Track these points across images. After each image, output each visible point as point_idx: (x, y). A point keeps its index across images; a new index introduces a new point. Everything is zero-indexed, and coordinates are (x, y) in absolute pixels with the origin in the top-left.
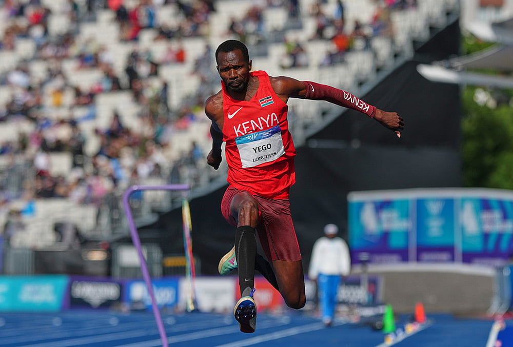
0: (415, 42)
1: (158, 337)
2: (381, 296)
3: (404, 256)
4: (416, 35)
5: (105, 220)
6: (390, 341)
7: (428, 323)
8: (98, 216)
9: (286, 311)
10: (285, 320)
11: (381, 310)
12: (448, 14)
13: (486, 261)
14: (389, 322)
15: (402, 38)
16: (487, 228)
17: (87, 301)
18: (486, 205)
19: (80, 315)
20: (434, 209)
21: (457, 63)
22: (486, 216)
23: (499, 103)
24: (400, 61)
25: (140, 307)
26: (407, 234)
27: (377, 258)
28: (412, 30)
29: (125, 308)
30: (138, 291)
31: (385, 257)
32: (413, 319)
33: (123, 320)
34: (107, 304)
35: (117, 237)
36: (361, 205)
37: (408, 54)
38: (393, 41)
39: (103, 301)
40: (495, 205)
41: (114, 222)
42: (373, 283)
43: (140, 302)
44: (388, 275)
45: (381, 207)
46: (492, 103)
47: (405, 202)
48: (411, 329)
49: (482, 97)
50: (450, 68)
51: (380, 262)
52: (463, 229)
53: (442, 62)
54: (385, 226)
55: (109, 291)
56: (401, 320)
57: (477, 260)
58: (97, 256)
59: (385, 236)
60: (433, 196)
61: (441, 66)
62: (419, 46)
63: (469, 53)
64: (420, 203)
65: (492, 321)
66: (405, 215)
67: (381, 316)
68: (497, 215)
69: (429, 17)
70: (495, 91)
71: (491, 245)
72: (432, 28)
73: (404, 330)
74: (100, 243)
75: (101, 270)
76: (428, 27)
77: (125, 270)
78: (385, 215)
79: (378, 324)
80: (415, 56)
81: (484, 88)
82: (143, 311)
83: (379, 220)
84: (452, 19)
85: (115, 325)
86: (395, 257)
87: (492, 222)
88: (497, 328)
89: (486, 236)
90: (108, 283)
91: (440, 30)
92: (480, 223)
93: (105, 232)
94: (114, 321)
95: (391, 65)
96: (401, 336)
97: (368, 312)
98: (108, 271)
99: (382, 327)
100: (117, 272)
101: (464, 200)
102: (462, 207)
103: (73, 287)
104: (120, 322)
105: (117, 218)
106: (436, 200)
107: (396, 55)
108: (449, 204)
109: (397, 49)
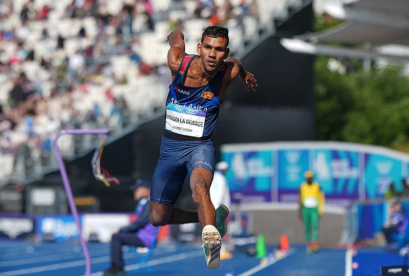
0: (276, 21)
2: (250, 229)
3: (267, 196)
4: (277, 15)
5: (20, 167)
6: (264, 264)
7: (292, 251)
8: (15, 163)
9: (171, 242)
10: (172, 247)
11: (251, 240)
13: (335, 201)
14: (261, 249)
15: (266, 18)
16: (337, 174)
17: (6, 233)
18: (335, 155)
20: (293, 158)
21: (314, 38)
22: (335, 164)
23: (348, 70)
24: (264, 37)
25: (51, 239)
26: (270, 179)
27: (246, 198)
28: (274, 12)
29: (38, 239)
30: (49, 225)
31: (252, 198)
32: (279, 248)
33: (37, 249)
34: (23, 236)
35: (31, 180)
36: (232, 155)
37: (271, 30)
38: (258, 19)
39: (20, 234)
40: (343, 155)
41: (28, 168)
42: (244, 218)
43: (50, 234)
44: (258, 213)
45: (249, 156)
46: (342, 70)
47: (269, 153)
48: (280, 255)
49: (334, 65)
50: (308, 41)
51: (248, 202)
53: (301, 36)
54: (252, 172)
55: (24, 225)
56: (270, 249)
58: (14, 196)
59: (252, 181)
60: (291, 148)
61: (301, 39)
62: (280, 24)
63: (320, 30)
64: (281, 154)
65: (344, 251)
66: (268, 163)
67: (254, 245)
68: (344, 163)
69: (288, 1)
70: (345, 60)
71: (340, 188)
72: (290, 9)
73: (274, 256)
74: (16, 186)
75: (17, 208)
76: (286, 8)
77: (37, 208)
78: (252, 163)
79: (251, 250)
80: (277, 32)
81: (336, 58)
82: (51, 241)
83: (247, 167)
84: (307, 2)
85: (31, 252)
86: (260, 199)
87: (340, 169)
88: (350, 255)
89: (336, 181)
90: (23, 219)
91: (298, 11)
92: (331, 170)
93: (20, 177)
94: (30, 249)
95: (256, 40)
96: (273, 261)
97: (241, 242)
98: (24, 209)
99: (254, 254)
100: (30, 210)
101: (317, 151)
102: (316, 157)
104: (35, 250)
105: (30, 165)
106: (294, 151)
107: (261, 32)
108: (305, 154)
109: (262, 27)
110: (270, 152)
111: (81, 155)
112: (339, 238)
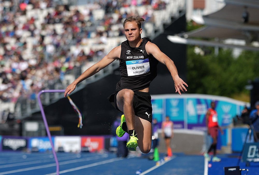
0: (164, 25)
4: (165, 22)
5: (19, 109)
6: (158, 165)
7: (174, 157)
8: (15, 107)
9: (105, 152)
10: (106, 155)
12: (180, 12)
13: (199, 128)
15: (159, 23)
16: (199, 112)
17: (10, 147)
18: (199, 102)
19: (8, 154)
20: (174, 103)
21: (186, 35)
22: (199, 107)
23: (206, 53)
24: (158, 34)
26: (162, 115)
28: (163, 20)
29: (29, 151)
30: (35, 143)
33: (28, 156)
34: (20, 149)
35: (24, 117)
37: (161, 30)
38: (154, 25)
39: (18, 148)
40: (203, 102)
41: (23, 110)
43: (36, 148)
46: (202, 53)
48: (167, 159)
49: (197, 50)
50: (183, 37)
52: (188, 113)
53: (179, 34)
55: (21, 143)
56: (162, 156)
57: (194, 128)
60: (174, 98)
61: (178, 36)
62: (167, 27)
63: (190, 30)
64: (167, 101)
66: (161, 107)
68: (204, 106)
69: (171, 13)
70: (203, 48)
71: (201, 120)
72: (172, 18)
73: (164, 160)
76: (170, 18)
77: (28, 132)
80: (165, 32)
81: (199, 47)
82: (36, 151)
84: (182, 14)
85: (25, 158)
87: (202, 110)
89: (199, 116)
90: (20, 139)
91: (177, 20)
92: (196, 110)
93: (19, 115)
94: (24, 157)
95: (153, 36)
96: (163, 163)
98: (21, 133)
99: (153, 158)
100: (24, 134)
101: (188, 99)
102: (187, 103)
103: (4, 141)
105: (24, 108)
106: (176, 99)
107: (156, 31)
108: (181, 101)
109: (156, 28)
110: (161, 100)
111: (53, 102)
112: (201, 149)
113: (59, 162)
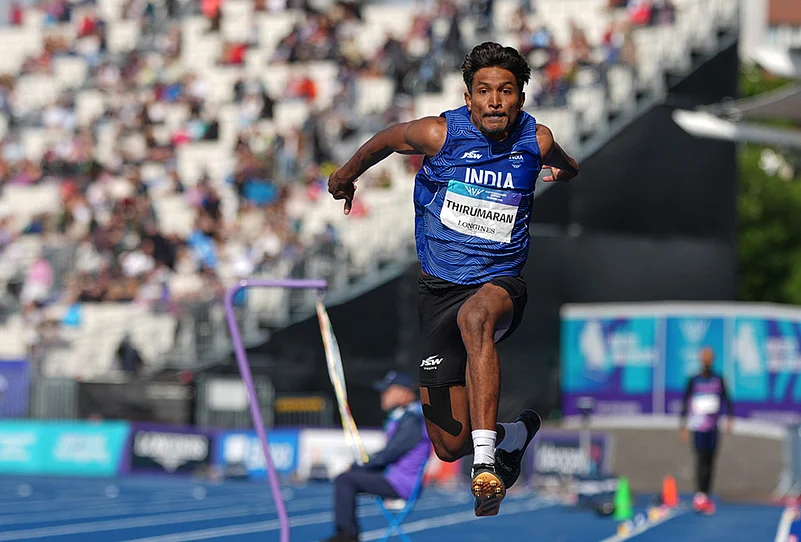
0: (668, 76)
1: (275, 516)
2: (609, 466)
3: (645, 403)
4: (670, 65)
5: (187, 338)
6: (626, 532)
7: (683, 508)
8: (178, 331)
9: (462, 484)
10: (462, 496)
11: (609, 486)
12: (721, 33)
13: (772, 415)
14: (623, 504)
15: (649, 70)
16: (775, 364)
17: (159, 461)
18: (773, 330)
19: (146, 482)
20: (693, 333)
21: (735, 109)
22: (772, 346)
23: (798, 172)
24: (646, 105)
25: (240, 472)
26: (651, 371)
27: (604, 406)
28: (665, 58)
29: (216, 473)
30: (236, 448)
31: (615, 406)
32: (660, 501)
33: (211, 492)
34: (188, 467)
35: (206, 363)
36: (581, 325)
37: (658, 93)
38: (635, 73)
39: (182, 463)
40: (787, 329)
41: (202, 341)
42: (598, 443)
43: (240, 464)
44: (621, 433)
45: (611, 327)
46: (786, 172)
47: (649, 322)
48: (657, 515)
49: (771, 162)
50: (723, 116)
51: (608, 413)
52: (736, 365)
53: (713, 107)
54: (618, 358)
55: (192, 447)
56: (641, 504)
57: (757, 414)
58: (175, 393)
59: (618, 373)
60: (693, 314)
61: (710, 113)
62: (675, 82)
63: (751, 95)
64: (672, 324)
65: (780, 508)
66: (650, 342)
67: (612, 495)
68: (789, 344)
69: (692, 38)
70: (791, 154)
71: (780, 391)
72: (695, 55)
73: (646, 517)
74: (180, 373)
75: (179, 415)
76: (688, 53)
77: (217, 415)
78: (617, 340)
79: (606, 507)
80: (669, 97)
81: (775, 148)
82: (239, 476)
83: (608, 348)
84: (727, 42)
85: (201, 498)
86: (631, 407)
87: (782, 355)
88: (788, 518)
89: (772, 377)
90: (191, 435)
91: (708, 59)
92: (764, 357)
93: (187, 357)
94: (199, 493)
95: (631, 110)
96: (642, 526)
97: (590, 488)
98: (192, 417)
99: (613, 512)
100: (203, 418)
101: (739, 321)
102: (736, 331)
103: (136, 440)
104: (208, 495)
105: (206, 335)
106: (697, 319)
107: (639, 96)
108: (716, 326)
109: (642, 86)
110: (651, 321)
111: (300, 318)
112: (775, 485)
113: (290, 515)
